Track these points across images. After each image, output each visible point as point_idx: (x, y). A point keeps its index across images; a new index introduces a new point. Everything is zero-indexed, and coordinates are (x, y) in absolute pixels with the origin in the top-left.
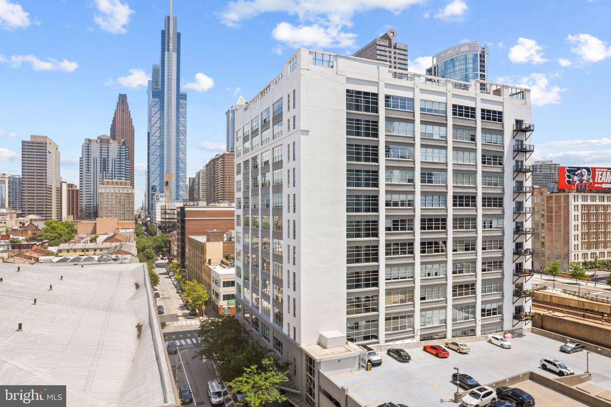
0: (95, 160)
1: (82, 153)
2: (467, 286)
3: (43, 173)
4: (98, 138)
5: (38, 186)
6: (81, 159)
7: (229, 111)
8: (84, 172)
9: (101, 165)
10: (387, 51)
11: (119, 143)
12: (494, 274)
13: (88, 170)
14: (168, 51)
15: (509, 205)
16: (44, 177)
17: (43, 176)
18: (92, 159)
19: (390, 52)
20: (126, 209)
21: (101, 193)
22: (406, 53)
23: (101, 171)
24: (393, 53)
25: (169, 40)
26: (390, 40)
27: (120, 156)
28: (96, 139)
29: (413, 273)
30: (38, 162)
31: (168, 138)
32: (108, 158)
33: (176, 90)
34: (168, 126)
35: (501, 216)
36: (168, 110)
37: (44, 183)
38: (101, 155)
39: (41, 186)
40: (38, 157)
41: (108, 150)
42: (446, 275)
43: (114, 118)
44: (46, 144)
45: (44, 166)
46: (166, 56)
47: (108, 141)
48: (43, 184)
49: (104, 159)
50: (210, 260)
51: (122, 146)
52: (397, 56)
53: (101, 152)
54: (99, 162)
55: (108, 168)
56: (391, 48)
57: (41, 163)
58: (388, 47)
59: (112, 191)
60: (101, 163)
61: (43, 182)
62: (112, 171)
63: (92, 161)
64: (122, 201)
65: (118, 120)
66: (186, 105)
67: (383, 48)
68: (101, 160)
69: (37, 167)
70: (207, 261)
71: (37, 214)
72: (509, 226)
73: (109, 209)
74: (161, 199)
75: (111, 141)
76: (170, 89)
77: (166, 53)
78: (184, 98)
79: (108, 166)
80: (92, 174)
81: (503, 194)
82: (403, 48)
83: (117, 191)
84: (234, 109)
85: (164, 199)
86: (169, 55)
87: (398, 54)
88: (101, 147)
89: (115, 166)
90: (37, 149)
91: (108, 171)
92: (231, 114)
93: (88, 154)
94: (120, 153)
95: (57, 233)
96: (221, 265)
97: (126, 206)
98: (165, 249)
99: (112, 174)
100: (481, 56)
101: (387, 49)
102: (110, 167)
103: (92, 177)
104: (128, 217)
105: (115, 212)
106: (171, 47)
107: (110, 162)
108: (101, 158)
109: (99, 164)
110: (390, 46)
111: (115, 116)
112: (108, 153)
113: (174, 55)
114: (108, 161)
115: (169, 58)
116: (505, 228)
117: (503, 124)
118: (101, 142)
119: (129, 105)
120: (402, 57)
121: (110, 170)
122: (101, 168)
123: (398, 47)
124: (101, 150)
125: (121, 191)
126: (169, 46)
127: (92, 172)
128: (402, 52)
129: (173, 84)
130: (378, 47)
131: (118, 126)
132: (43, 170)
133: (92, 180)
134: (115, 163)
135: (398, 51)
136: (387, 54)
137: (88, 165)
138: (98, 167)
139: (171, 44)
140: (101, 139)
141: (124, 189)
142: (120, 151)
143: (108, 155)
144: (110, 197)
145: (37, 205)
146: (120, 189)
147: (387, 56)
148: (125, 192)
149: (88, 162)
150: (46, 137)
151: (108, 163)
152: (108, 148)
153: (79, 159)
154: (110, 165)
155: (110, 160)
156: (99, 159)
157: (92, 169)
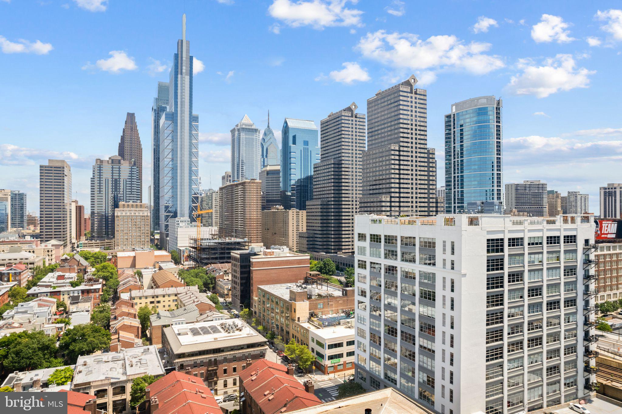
0: (107, 180)
1: (94, 174)
2: (555, 367)
3: (60, 197)
4: (110, 158)
5: (56, 210)
6: (93, 180)
7: (234, 129)
8: (96, 192)
9: (112, 186)
10: (408, 97)
11: (130, 163)
12: (572, 357)
13: (100, 191)
14: (181, 74)
15: (580, 303)
16: (62, 201)
17: (60, 200)
18: (104, 179)
19: (412, 97)
20: (142, 232)
21: (117, 216)
22: (425, 98)
23: (112, 191)
24: (414, 98)
25: (182, 64)
26: (411, 86)
27: (131, 176)
28: (108, 159)
29: (523, 363)
30: (56, 186)
31: (181, 161)
32: (119, 178)
33: (188, 113)
34: (181, 148)
35: (575, 313)
36: (181, 132)
37: (62, 207)
38: (112, 176)
39: (59, 210)
40: (56, 181)
41: (119, 171)
42: (542, 361)
43: (123, 138)
44: (64, 168)
45: (62, 190)
46: (179, 79)
47: (119, 162)
48: (60, 208)
49: (116, 180)
50: (299, 318)
51: (133, 166)
52: (418, 101)
53: (112, 173)
54: (110, 182)
55: (119, 189)
56: (412, 93)
57: (59, 187)
58: (410, 93)
59: (128, 214)
60: (112, 183)
61: (60, 205)
62: (123, 191)
63: (104, 182)
64: (137, 223)
65: (127, 139)
66: (197, 126)
67: (405, 94)
68: (112, 181)
69: (55, 191)
70: (297, 319)
71: (55, 238)
72: (580, 319)
73: (125, 232)
74: (181, 225)
75: (122, 161)
76: (182, 112)
77: (179, 76)
78: (196, 120)
79: (119, 186)
80: (104, 195)
81: (576, 296)
82: (423, 93)
83: (133, 214)
84: (239, 127)
85: (184, 224)
86: (182, 78)
87: (419, 99)
88: (112, 168)
89: (126, 186)
90: (55, 173)
91: (119, 191)
92: (236, 133)
93: (100, 175)
94: (131, 174)
95: (109, 271)
96: (308, 322)
97: (142, 229)
98: (211, 286)
99: (123, 194)
100: (497, 108)
101: (409, 95)
102: (122, 187)
103: (104, 198)
104: (143, 240)
105: (131, 234)
106: (184, 71)
107: (122, 182)
108: (112, 178)
109: (110, 185)
110: (411, 92)
111: (124, 135)
112: (119, 173)
113: (187, 78)
114: (119, 181)
115: (182, 81)
116: (578, 321)
117: (576, 245)
118: (112, 163)
119: (137, 124)
120: (422, 102)
121: (121, 190)
122: (112, 189)
123: (418, 92)
124: (112, 170)
125: (137, 214)
126: (182, 69)
127: (104, 192)
128: (422, 97)
129: (186, 107)
130: (401, 93)
131: (127, 145)
132: (60, 194)
133: (104, 200)
134: (126, 184)
135: (418, 96)
136: (409, 99)
137: (100, 186)
138: (110, 187)
139: (184, 68)
140: (112, 160)
141: (140, 212)
142: (131, 171)
143: (119, 176)
144: (126, 220)
145: (55, 229)
146: (135, 212)
147: (408, 101)
148: (141, 214)
149: (100, 183)
150: (63, 161)
151: (119, 184)
152: (119, 168)
153: (90, 180)
154: (122, 185)
155: (122, 180)
156: (110, 180)
157: (104, 190)
